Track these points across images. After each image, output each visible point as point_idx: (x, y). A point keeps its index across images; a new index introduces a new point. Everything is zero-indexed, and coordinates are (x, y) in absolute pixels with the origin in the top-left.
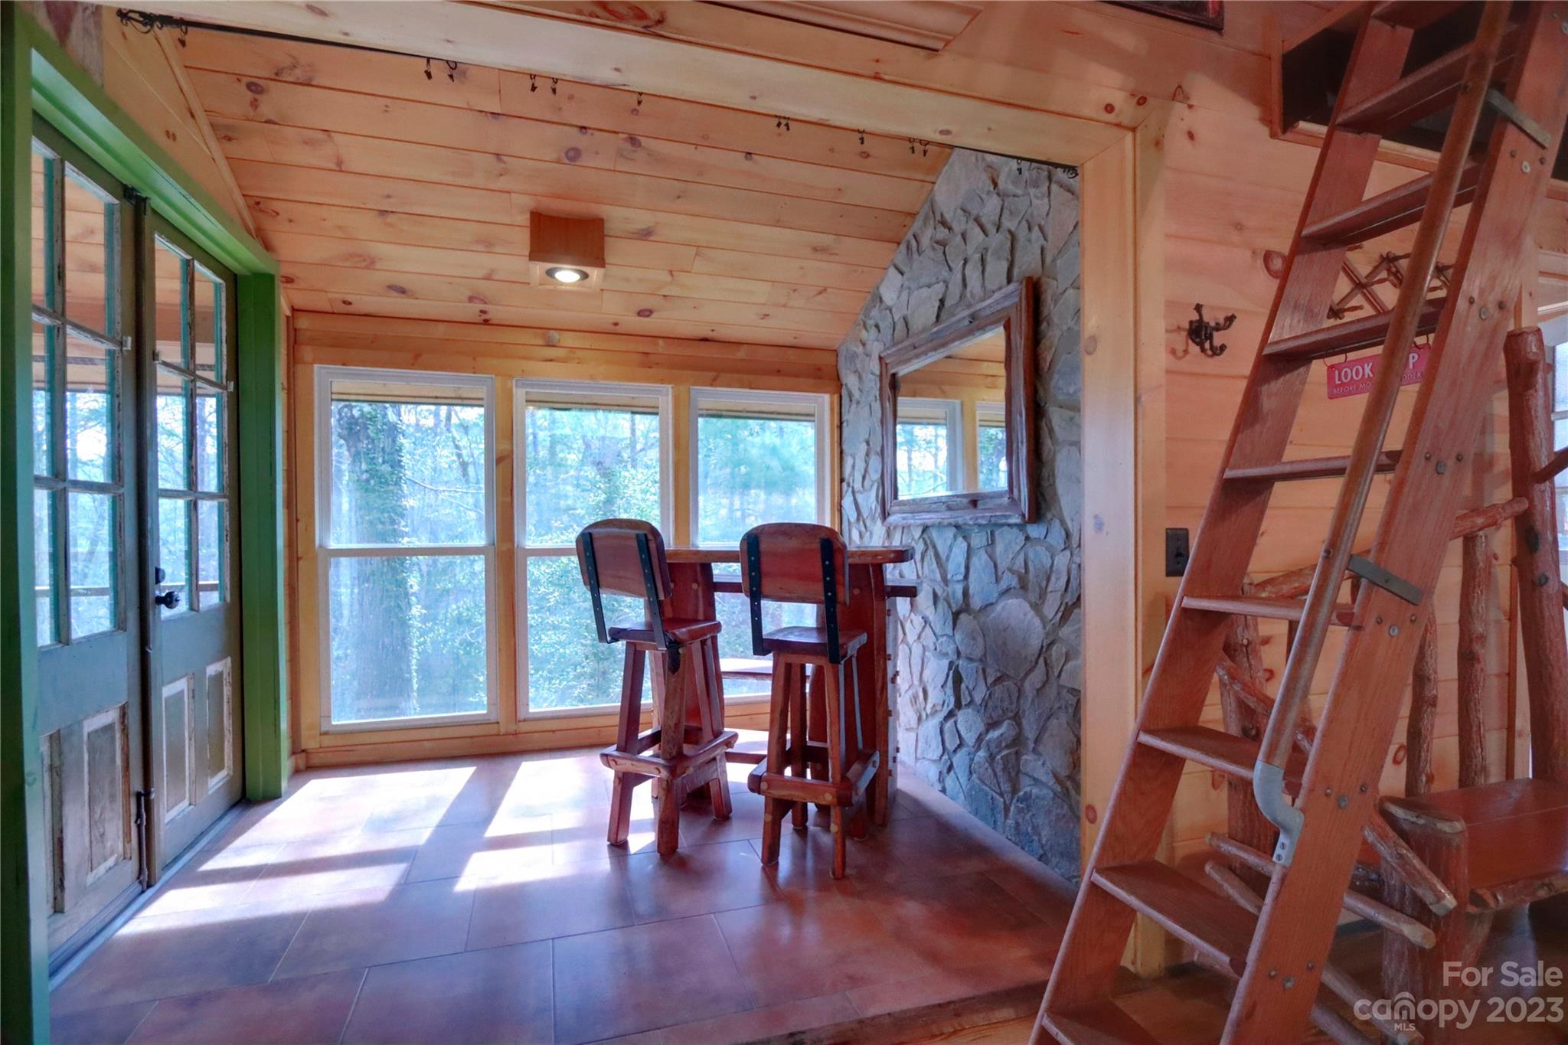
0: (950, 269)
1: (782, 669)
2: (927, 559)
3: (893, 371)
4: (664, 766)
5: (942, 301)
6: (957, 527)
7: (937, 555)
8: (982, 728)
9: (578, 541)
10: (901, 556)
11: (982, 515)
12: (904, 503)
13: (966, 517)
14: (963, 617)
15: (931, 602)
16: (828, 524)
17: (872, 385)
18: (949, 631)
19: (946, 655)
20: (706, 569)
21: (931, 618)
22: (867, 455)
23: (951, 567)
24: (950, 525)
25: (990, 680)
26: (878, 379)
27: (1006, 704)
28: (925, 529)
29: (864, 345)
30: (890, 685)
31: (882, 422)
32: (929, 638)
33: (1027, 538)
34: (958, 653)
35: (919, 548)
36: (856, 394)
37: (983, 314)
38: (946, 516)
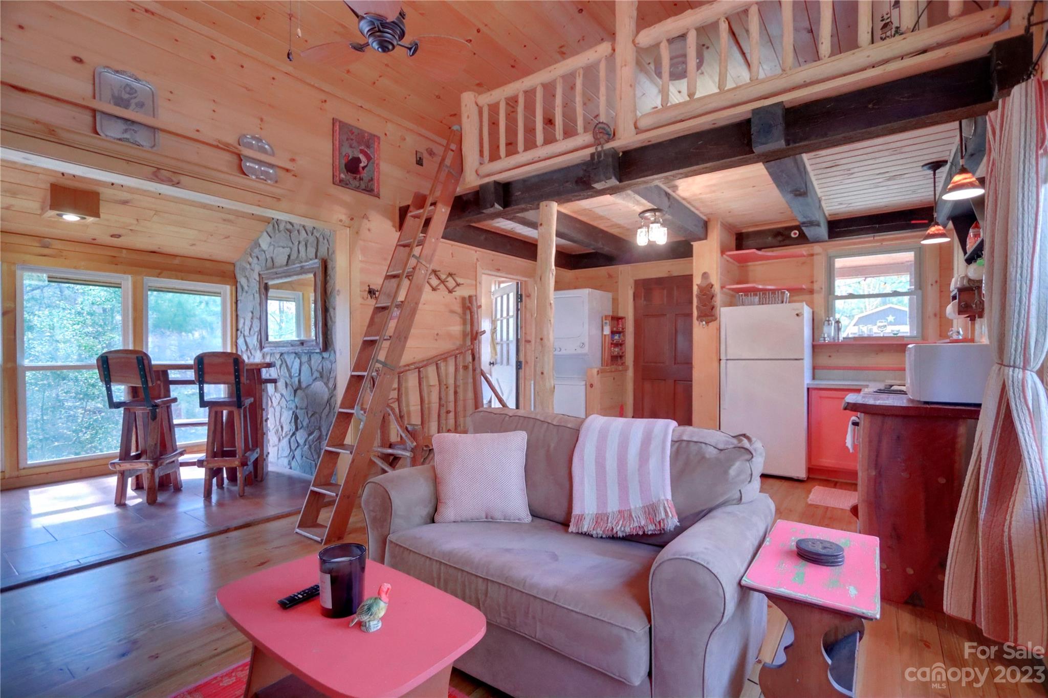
0: (293, 243)
1: (213, 414)
2: (282, 368)
3: (266, 282)
4: (151, 462)
5: (289, 256)
6: (296, 353)
7: (287, 366)
8: (307, 436)
9: (98, 360)
10: (269, 365)
11: (306, 349)
12: (270, 343)
13: (299, 349)
14: (299, 392)
15: (284, 387)
16: (229, 350)
17: (255, 286)
18: (293, 398)
19: (291, 409)
20: (165, 373)
21: (284, 394)
22: (252, 318)
23: (293, 371)
24: (292, 353)
25: (309, 416)
26: (258, 283)
27: (315, 424)
28: (282, 354)
29: (250, 264)
30: (264, 423)
31: (260, 304)
32: (283, 403)
33: (323, 358)
34: (297, 407)
35: (278, 363)
36: (246, 288)
37: (305, 267)
38: (290, 349)
